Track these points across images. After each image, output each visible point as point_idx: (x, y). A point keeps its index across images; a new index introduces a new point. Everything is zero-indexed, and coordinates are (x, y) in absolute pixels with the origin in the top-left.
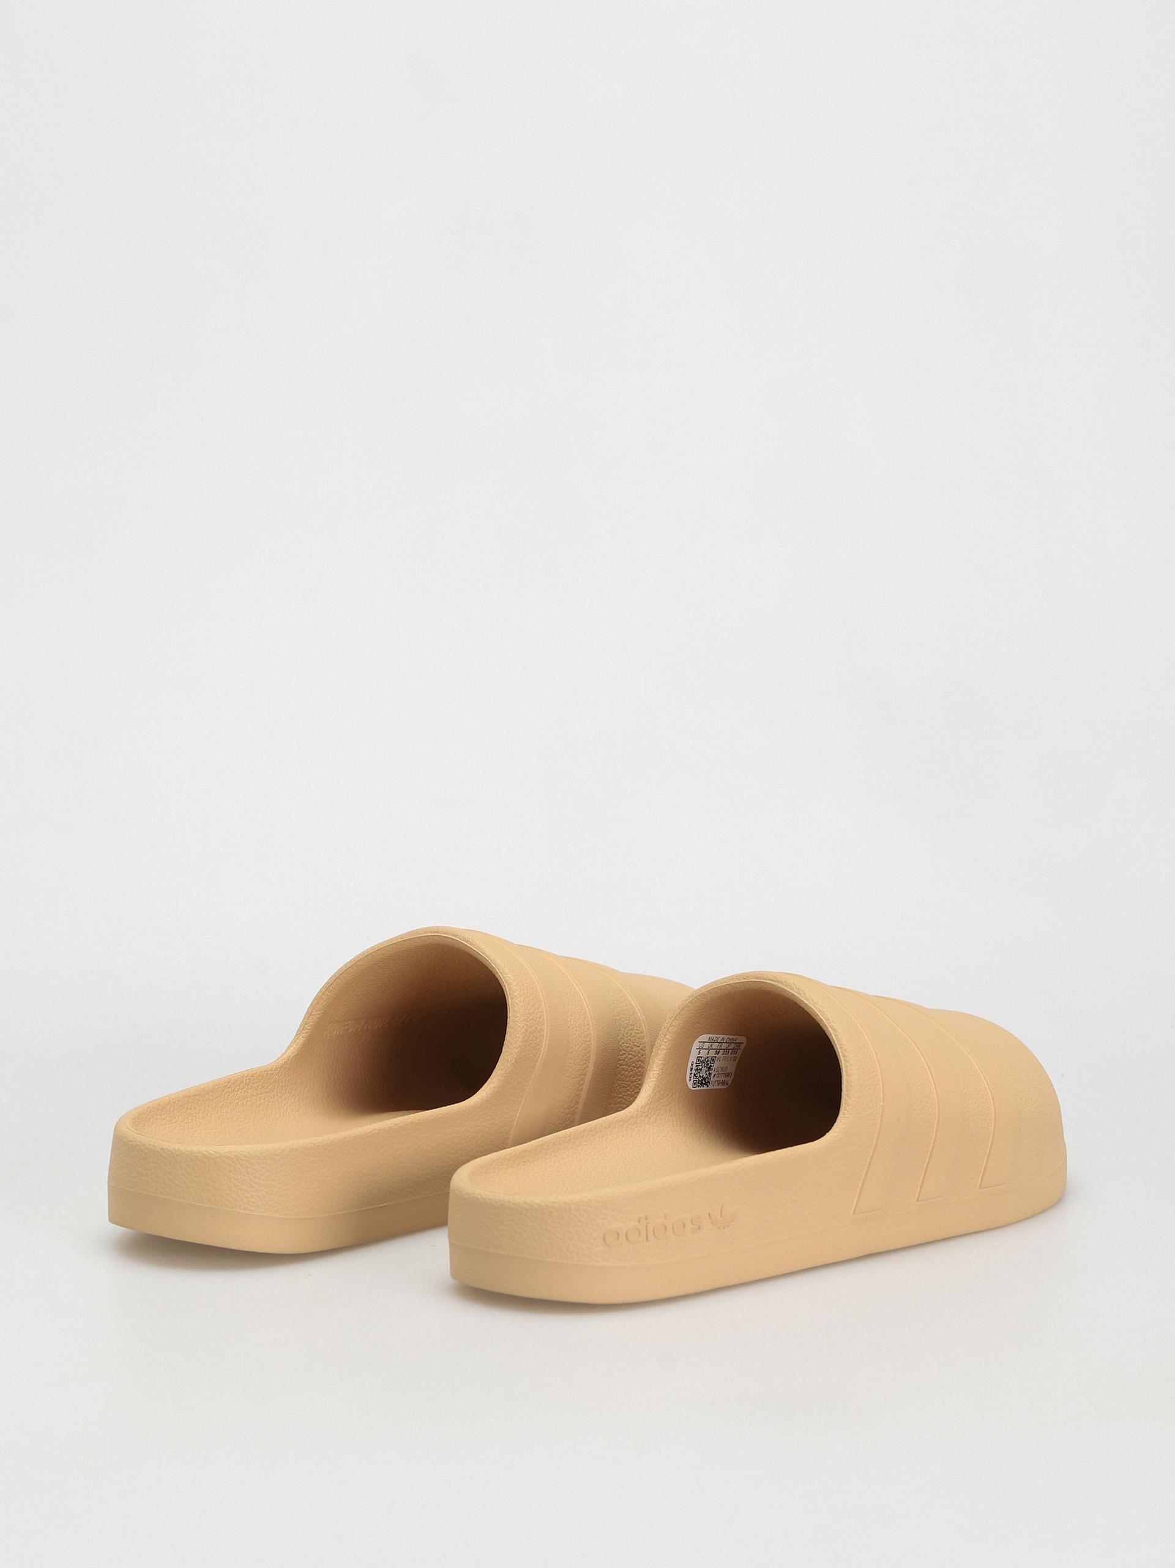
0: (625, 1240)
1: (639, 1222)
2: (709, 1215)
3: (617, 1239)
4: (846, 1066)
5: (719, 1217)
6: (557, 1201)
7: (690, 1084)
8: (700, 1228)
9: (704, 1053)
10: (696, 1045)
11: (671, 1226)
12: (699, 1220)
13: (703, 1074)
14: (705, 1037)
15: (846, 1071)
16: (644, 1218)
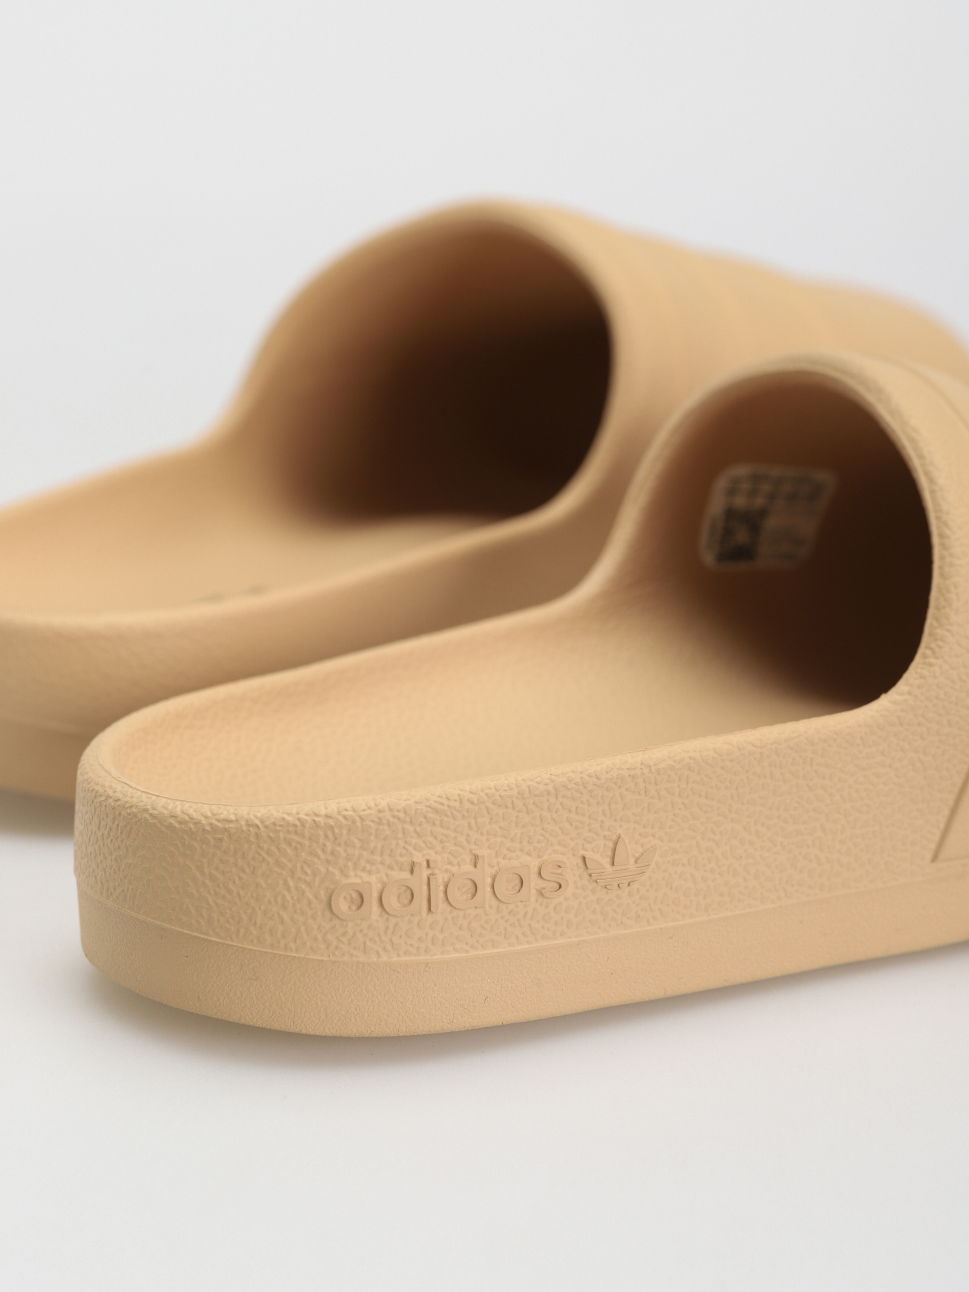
0: (375, 908)
1: (412, 872)
2: (584, 858)
3: (360, 907)
4: (942, 558)
5: (608, 866)
6: (233, 817)
7: (708, 558)
8: (560, 886)
9: (740, 501)
10: (721, 484)
11: (489, 880)
12: (559, 871)
13: (742, 536)
14: (741, 471)
15: (941, 568)
16: (425, 864)
